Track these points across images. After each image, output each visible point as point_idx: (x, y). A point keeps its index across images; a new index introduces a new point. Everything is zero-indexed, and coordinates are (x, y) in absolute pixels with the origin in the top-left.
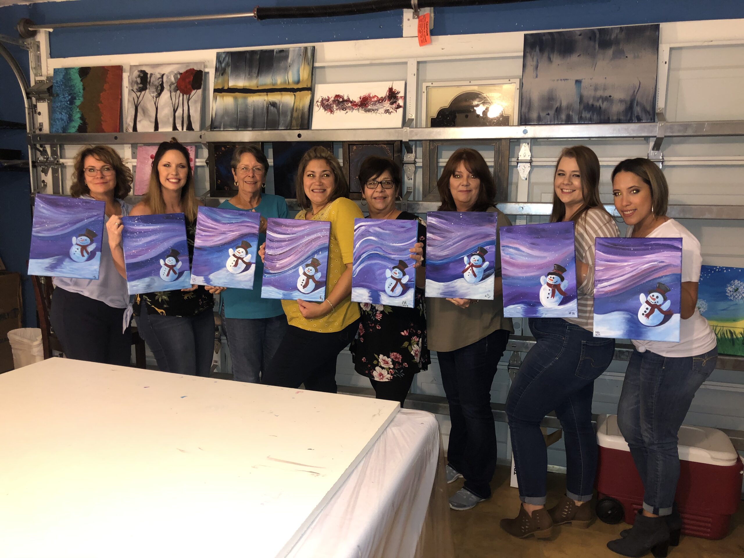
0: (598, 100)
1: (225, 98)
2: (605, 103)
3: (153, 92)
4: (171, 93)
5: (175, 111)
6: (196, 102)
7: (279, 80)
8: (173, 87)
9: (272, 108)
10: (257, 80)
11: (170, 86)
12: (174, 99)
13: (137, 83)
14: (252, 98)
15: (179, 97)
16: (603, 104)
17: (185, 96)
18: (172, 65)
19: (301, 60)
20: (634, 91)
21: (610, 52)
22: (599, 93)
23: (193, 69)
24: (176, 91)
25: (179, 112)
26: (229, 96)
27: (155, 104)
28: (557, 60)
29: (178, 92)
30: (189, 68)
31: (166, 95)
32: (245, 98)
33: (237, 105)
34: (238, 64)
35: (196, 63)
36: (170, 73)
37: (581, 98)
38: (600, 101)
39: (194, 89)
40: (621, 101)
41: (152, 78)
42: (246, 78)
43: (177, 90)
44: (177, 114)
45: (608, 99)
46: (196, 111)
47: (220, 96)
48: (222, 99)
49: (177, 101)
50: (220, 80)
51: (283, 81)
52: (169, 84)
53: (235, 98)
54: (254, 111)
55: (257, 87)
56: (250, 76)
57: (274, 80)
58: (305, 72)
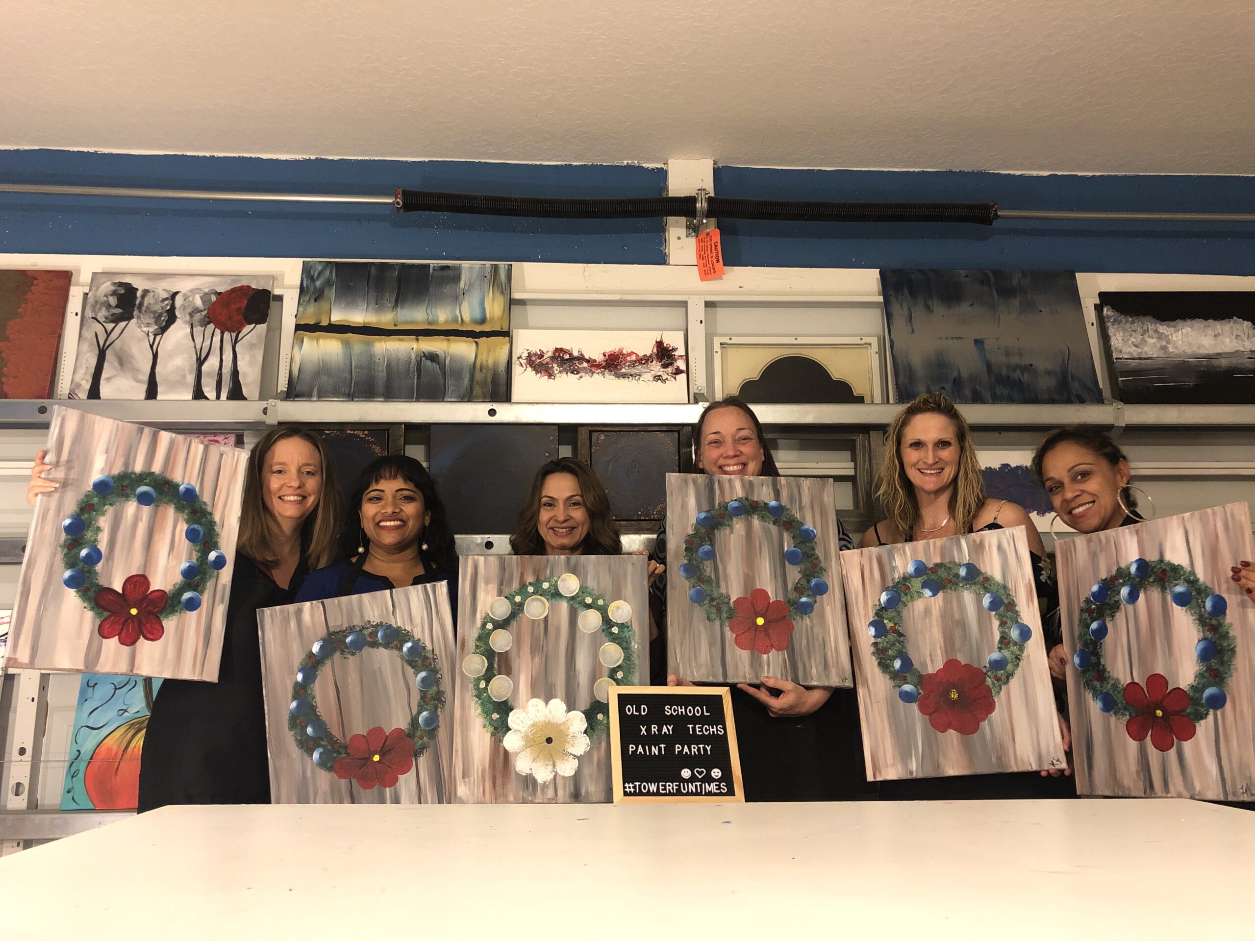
0: (1015, 371)
1: (321, 342)
2: (1026, 375)
3: (148, 325)
4: (192, 328)
5: (200, 362)
6: (252, 346)
7: (442, 316)
8: (198, 316)
9: (429, 363)
10: (394, 313)
11: (191, 315)
12: (199, 340)
13: (109, 306)
14: (383, 343)
15: (211, 337)
16: (1023, 375)
17: (227, 335)
18: (196, 278)
19: (486, 285)
20: (1064, 360)
21: (1016, 302)
22: (1014, 360)
23: (249, 287)
24: (204, 323)
25: (211, 365)
26: (331, 338)
27: (151, 346)
28: (939, 310)
29: (211, 326)
30: (238, 285)
31: (179, 332)
32: (370, 344)
33: (349, 357)
34: (351, 284)
35: (255, 277)
36: (193, 291)
37: (989, 365)
38: (1018, 371)
39: (250, 323)
40: (1049, 373)
41: (146, 299)
42: (370, 308)
43: (209, 323)
44: (204, 368)
45: (1029, 368)
46: (251, 364)
47: (312, 338)
48: (315, 342)
49: (207, 343)
50: (311, 309)
51: (450, 318)
52: (190, 310)
53: (346, 344)
54: (389, 366)
55: (395, 325)
56: (379, 305)
57: (430, 314)
58: (496, 304)
